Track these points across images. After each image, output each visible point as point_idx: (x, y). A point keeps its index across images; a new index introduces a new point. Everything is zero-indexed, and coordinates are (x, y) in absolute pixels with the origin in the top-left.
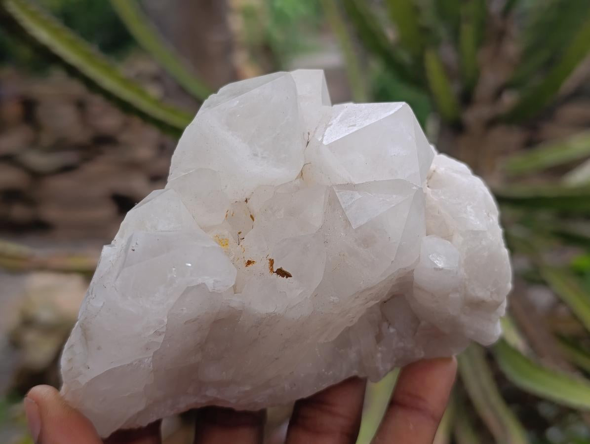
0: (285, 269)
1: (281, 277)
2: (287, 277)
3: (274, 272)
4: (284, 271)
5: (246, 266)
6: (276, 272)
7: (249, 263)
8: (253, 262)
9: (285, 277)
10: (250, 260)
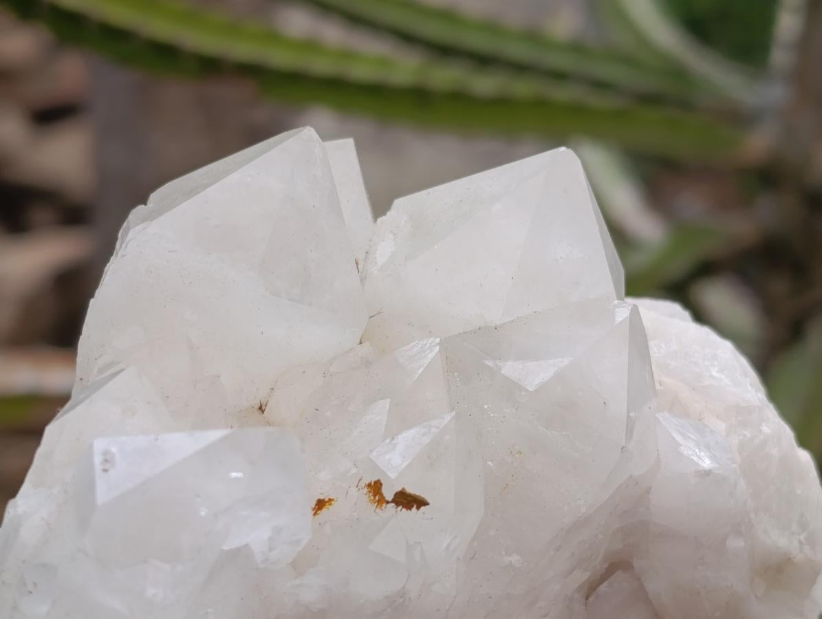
0: (411, 490)
1: (404, 510)
2: (418, 508)
3: (388, 502)
4: (410, 496)
5: (315, 514)
6: (393, 501)
7: (321, 504)
8: (330, 500)
9: (414, 509)
10: (322, 497)
